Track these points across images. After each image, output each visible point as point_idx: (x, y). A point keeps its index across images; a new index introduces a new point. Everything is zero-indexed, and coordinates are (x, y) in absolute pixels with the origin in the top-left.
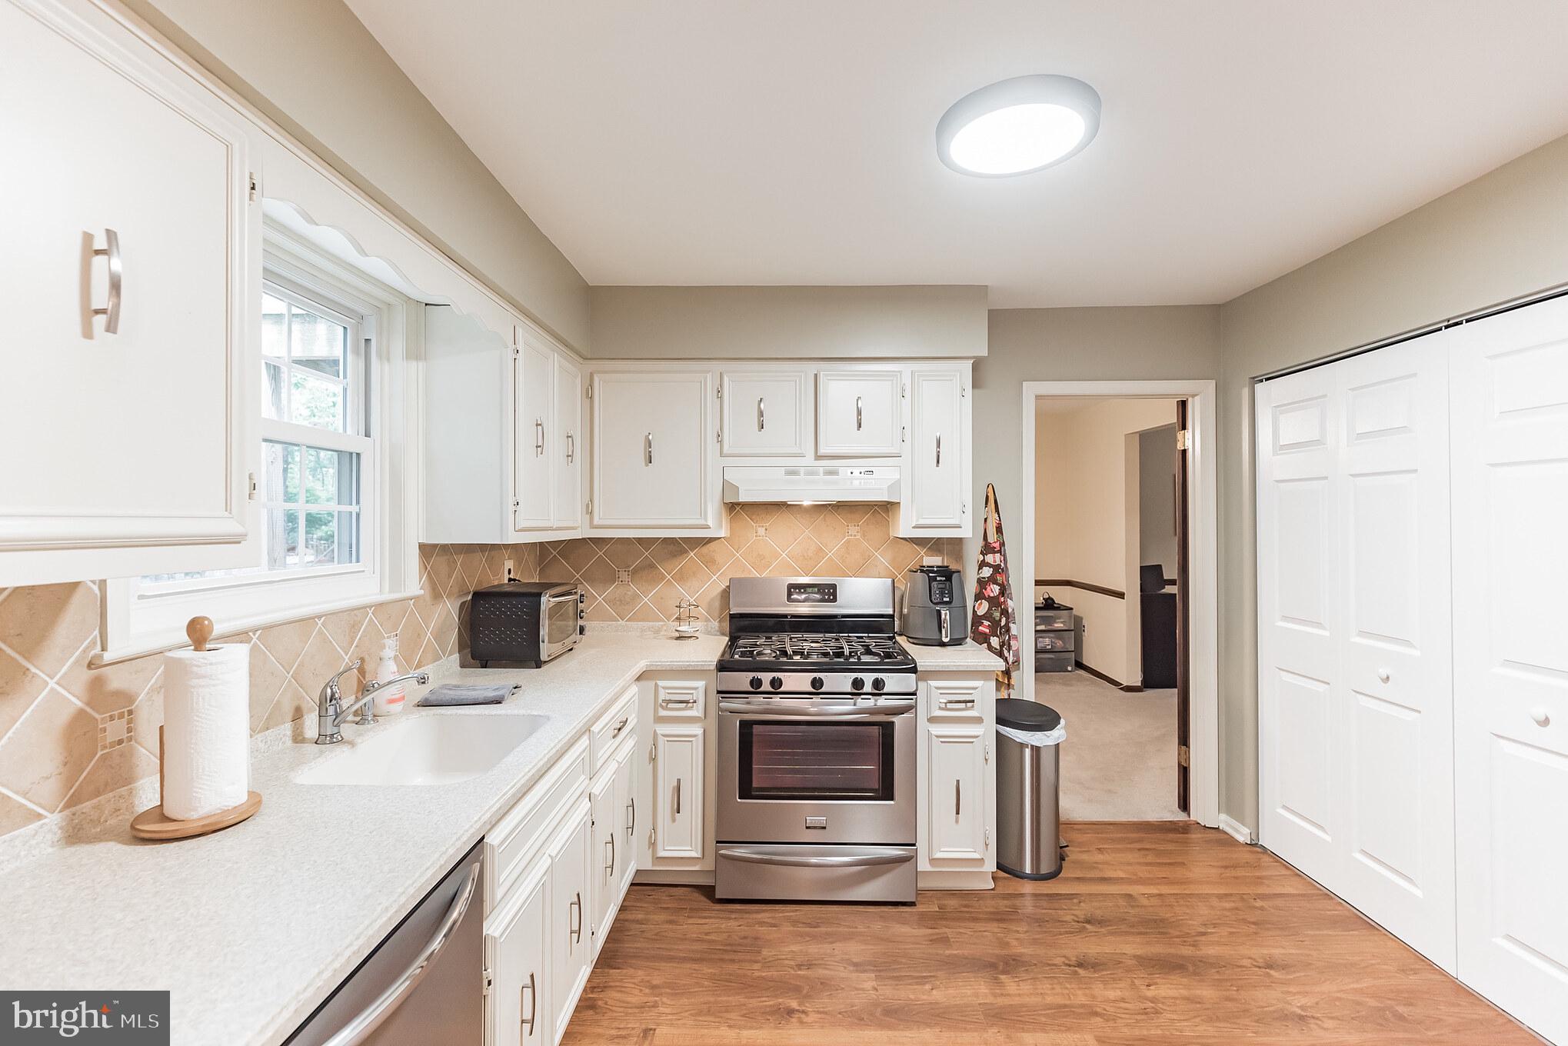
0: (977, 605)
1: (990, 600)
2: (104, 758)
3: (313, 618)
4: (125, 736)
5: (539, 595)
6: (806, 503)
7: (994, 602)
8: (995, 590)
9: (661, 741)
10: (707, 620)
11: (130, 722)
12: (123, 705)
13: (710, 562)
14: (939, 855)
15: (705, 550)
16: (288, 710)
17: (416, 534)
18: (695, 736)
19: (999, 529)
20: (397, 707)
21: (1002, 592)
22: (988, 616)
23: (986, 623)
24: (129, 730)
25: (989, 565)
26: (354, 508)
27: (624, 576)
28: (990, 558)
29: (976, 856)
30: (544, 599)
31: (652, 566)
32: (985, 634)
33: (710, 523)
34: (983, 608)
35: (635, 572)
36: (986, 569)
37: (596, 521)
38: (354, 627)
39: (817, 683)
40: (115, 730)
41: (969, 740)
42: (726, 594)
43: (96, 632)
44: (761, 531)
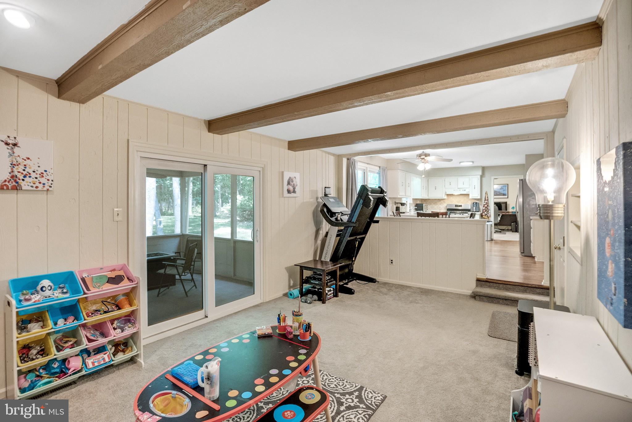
1: (485, 207)
6: (456, 194)
13: (445, 202)
19: (488, 197)
21: (488, 206)
23: (484, 210)
25: (485, 202)
33: (444, 197)
37: (429, 197)
42: (446, 206)
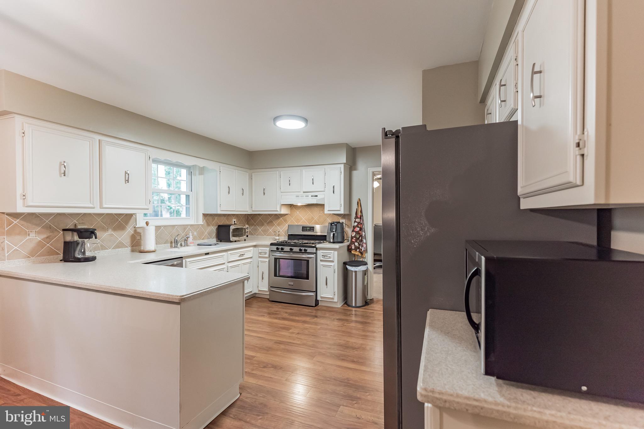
0: (352, 233)
1: (356, 232)
2: (137, 241)
3: (175, 226)
4: (140, 239)
5: (230, 226)
6: (299, 204)
7: (357, 233)
8: (358, 229)
9: (259, 262)
10: (285, 236)
11: (140, 237)
12: (139, 234)
13: (285, 221)
14: (322, 296)
15: (284, 217)
16: (169, 241)
17: (202, 211)
18: (266, 261)
19: (361, 212)
20: (191, 244)
21: (361, 229)
22: (355, 237)
23: (354, 239)
24: (140, 238)
25: (357, 222)
26: (188, 206)
27: (265, 224)
28: (357, 220)
29: (331, 297)
30: (231, 227)
31: (272, 222)
32: (354, 242)
33: (278, 210)
34: (354, 234)
35: (268, 223)
36: (356, 223)
37: (253, 210)
38: (185, 229)
39: (291, 249)
40: (138, 238)
41: (329, 266)
42: (288, 229)
43: (135, 223)
44: (298, 212)
